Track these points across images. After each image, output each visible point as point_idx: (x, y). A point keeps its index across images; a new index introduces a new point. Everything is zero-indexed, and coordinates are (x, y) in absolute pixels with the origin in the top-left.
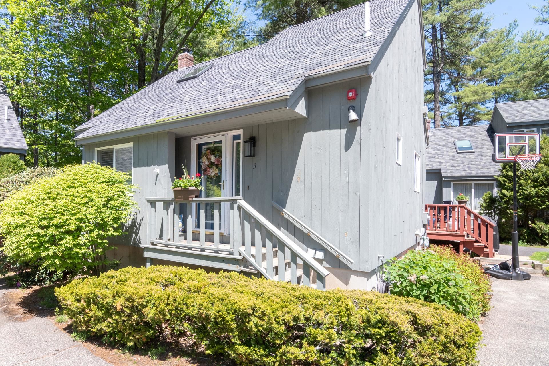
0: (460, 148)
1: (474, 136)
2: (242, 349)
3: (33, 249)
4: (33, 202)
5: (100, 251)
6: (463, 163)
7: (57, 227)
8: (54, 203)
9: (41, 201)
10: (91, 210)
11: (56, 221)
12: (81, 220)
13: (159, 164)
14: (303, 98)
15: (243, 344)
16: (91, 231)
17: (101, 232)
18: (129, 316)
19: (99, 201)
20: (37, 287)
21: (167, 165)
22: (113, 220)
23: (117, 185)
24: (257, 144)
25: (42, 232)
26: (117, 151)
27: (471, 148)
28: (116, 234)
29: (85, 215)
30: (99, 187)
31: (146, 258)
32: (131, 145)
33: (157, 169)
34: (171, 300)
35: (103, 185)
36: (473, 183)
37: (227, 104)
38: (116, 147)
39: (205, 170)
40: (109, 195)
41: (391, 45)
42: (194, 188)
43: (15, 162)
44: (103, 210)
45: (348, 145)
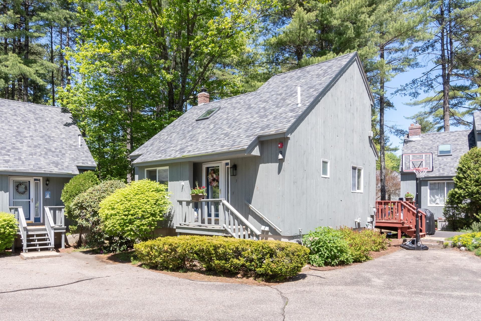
0: (441, 152)
1: (456, 140)
2: (217, 262)
3: (120, 227)
4: (118, 203)
5: (153, 228)
6: (440, 164)
7: (132, 215)
8: (130, 203)
9: (122, 202)
10: (148, 206)
11: (131, 212)
12: (143, 211)
13: (184, 180)
14: (258, 146)
15: (217, 260)
16: (148, 218)
17: (153, 218)
18: (171, 253)
19: (153, 202)
20: (112, 254)
21: (188, 181)
22: (159, 212)
23: (161, 192)
24: (237, 168)
25: (125, 218)
26: (159, 170)
27: (449, 152)
28: (161, 219)
29: (146, 209)
30: (151, 194)
31: (177, 233)
32: (167, 168)
33: (183, 183)
34: (189, 244)
35: (153, 193)
36: (445, 182)
37: (219, 149)
38: (158, 169)
39: (211, 183)
40: (157, 198)
41: (313, 111)
42: (201, 194)
43: (92, 177)
44: (154, 206)
45: (279, 172)
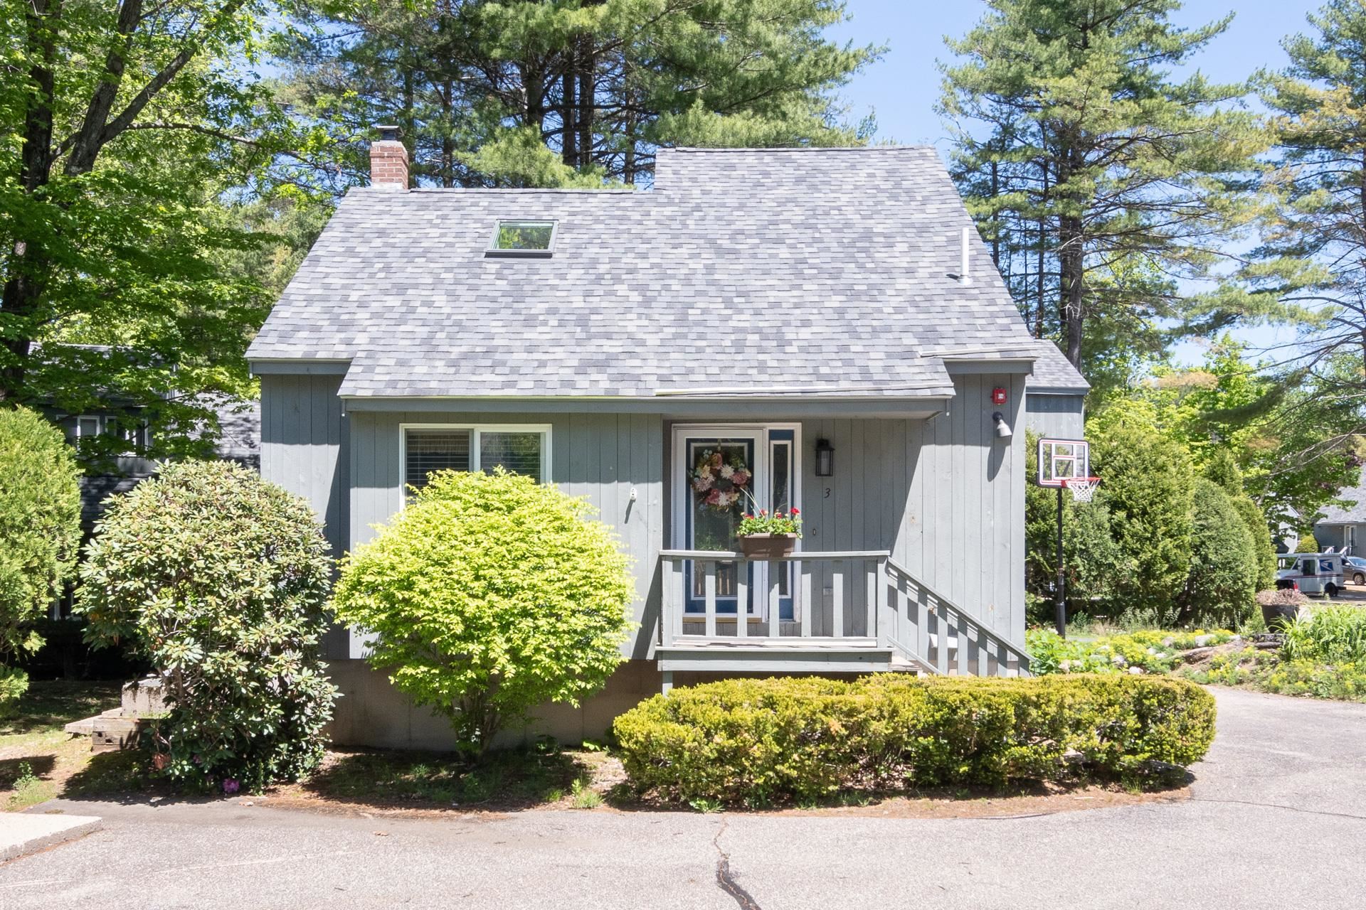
13: (635, 480)
21: (659, 485)
24: (833, 453)
26: (484, 434)
31: (663, 672)
33: (633, 490)
38: (479, 429)
39: (707, 494)
45: (992, 472)
